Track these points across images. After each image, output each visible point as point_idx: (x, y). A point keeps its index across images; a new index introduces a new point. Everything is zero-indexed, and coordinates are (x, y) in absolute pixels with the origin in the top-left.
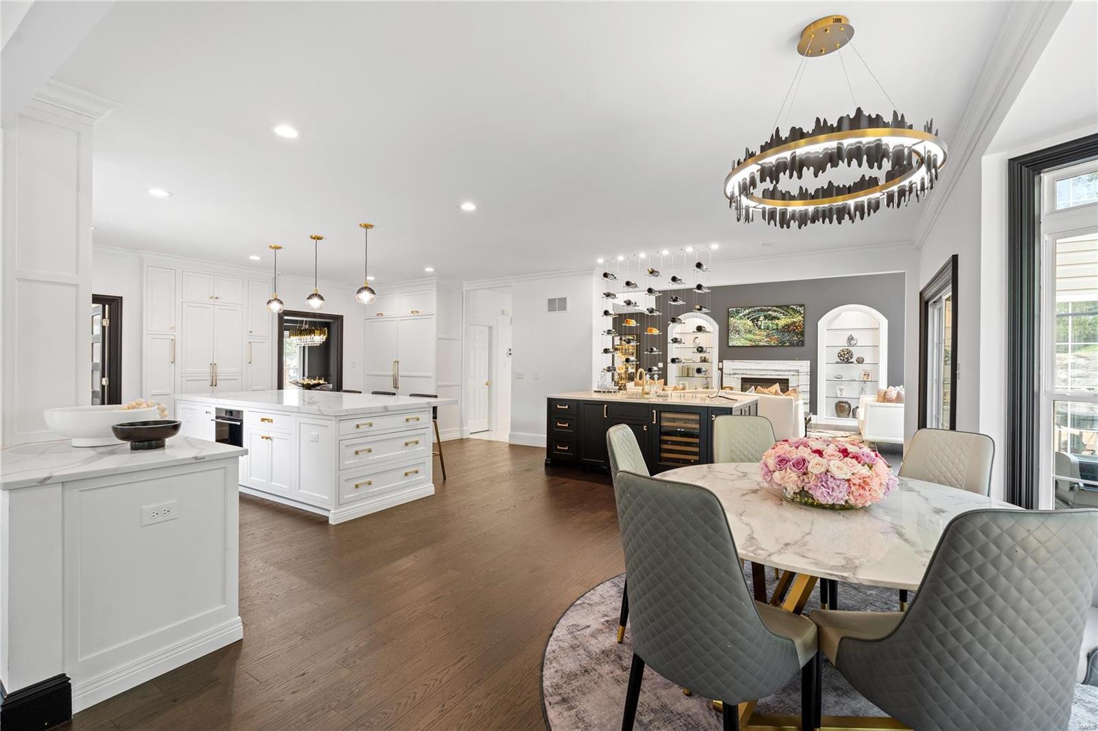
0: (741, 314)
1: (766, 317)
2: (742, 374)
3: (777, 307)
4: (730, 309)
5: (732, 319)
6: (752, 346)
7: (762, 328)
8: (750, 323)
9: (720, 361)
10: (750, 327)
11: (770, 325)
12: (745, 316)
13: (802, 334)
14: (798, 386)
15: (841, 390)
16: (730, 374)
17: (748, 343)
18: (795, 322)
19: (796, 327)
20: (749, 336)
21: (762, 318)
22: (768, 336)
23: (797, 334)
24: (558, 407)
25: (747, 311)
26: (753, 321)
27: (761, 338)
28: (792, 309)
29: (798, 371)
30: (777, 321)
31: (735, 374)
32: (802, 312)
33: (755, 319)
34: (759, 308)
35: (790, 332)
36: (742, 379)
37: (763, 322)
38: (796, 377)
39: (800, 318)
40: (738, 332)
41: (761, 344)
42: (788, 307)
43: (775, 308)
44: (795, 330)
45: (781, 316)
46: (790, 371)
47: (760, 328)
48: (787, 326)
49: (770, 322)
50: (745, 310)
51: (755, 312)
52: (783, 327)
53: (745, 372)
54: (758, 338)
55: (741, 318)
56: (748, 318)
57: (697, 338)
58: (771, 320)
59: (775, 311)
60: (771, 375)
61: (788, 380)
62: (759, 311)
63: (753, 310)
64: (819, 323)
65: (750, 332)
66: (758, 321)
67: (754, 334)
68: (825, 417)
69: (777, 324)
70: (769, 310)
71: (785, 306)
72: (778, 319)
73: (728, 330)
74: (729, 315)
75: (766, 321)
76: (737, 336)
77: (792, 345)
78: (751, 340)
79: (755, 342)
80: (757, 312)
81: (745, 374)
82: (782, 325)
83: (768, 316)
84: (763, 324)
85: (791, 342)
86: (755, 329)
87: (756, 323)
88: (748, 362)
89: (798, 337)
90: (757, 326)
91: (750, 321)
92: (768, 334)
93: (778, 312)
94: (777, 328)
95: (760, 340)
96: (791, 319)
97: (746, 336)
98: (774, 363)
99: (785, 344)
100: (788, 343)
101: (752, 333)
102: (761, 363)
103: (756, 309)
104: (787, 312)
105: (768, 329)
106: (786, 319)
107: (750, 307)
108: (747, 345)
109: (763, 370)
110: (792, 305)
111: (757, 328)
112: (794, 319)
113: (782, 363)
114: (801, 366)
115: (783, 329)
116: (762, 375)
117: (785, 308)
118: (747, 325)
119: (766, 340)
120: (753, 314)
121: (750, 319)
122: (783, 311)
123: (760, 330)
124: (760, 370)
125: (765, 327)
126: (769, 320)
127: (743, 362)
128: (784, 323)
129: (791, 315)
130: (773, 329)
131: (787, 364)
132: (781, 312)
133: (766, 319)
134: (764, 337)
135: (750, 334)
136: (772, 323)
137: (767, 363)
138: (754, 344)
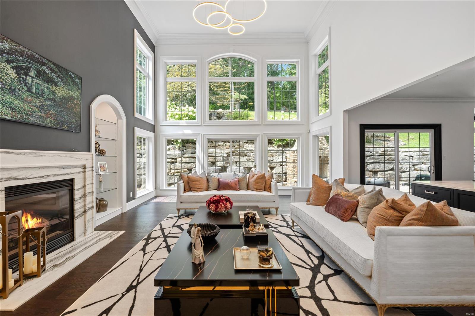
1: (40, 74)
2: (8, 179)
3: (54, 64)
7: (34, 90)
8: (12, 73)
10: (13, 80)
11: (46, 90)
14: (85, 186)
18: (73, 98)
19: (75, 105)
20: (10, 99)
21: (33, 73)
22: (41, 108)
25: (7, 45)
26: (18, 69)
28: (71, 77)
29: (83, 167)
30: (54, 87)
32: (80, 86)
33: (21, 68)
34: (27, 51)
35: (68, 109)
36: (7, 189)
37: (34, 81)
39: (78, 94)
41: (32, 119)
42: (67, 72)
44: (73, 108)
46: (76, 167)
47: (29, 90)
48: (66, 99)
49: (45, 85)
51: (21, 54)
52: (62, 100)
53: (15, 174)
54: (26, 106)
56: (9, 62)
58: (47, 82)
59: (52, 70)
60: (55, 175)
61: (73, 180)
62: (28, 56)
63: (19, 49)
64: (92, 106)
65: (12, 91)
66: (27, 75)
69: (54, 93)
70: (44, 64)
71: (65, 69)
72: (56, 85)
75: (40, 82)
77: (70, 129)
78: (13, 109)
79: (22, 114)
80: (24, 57)
81: (15, 179)
82: (60, 97)
83: (42, 73)
84: (35, 83)
85: (70, 125)
86: (21, 89)
87: (23, 78)
88: (20, 154)
89: (76, 120)
90: (26, 85)
91: (13, 68)
92: (43, 105)
93: (55, 73)
94: (55, 100)
95: (30, 112)
96: (69, 91)
97: (4, 98)
98: (60, 156)
99: (63, 126)
100: (66, 126)
101: (15, 94)
102: (42, 156)
103: (24, 51)
104: (66, 78)
105: (43, 97)
106: (65, 90)
107: (12, 41)
108: (6, 117)
109: (43, 168)
110: (71, 72)
111: (25, 89)
112: (73, 93)
113: (69, 155)
114: (87, 159)
115: (61, 103)
116: (43, 177)
117: (64, 72)
118: (7, 74)
119: (39, 114)
120: (18, 58)
121: (12, 65)
122: (61, 75)
123: (30, 93)
124: (39, 168)
125: (37, 90)
126: (44, 82)
127: (12, 152)
128: (62, 94)
129: (70, 85)
130: (49, 99)
131: (75, 157)
132: (59, 76)
133: (39, 77)
134: (36, 109)
135: (12, 96)
136: (47, 88)
137: (53, 155)
138: (19, 116)
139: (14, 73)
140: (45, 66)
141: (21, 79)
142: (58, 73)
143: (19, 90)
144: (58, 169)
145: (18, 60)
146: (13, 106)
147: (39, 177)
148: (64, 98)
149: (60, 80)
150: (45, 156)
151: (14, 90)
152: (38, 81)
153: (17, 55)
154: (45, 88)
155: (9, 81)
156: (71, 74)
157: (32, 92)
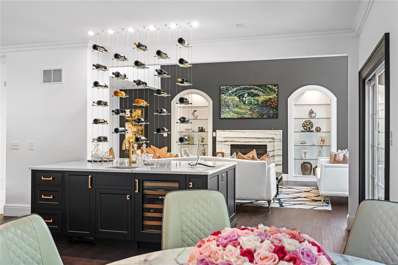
0: (230, 92)
1: (249, 94)
2: (231, 141)
3: (257, 86)
4: (221, 87)
5: (223, 95)
6: (238, 118)
7: (247, 103)
8: (237, 99)
9: (214, 131)
10: (237, 102)
11: (253, 100)
12: (233, 93)
13: (276, 108)
14: (274, 150)
15: (305, 153)
16: (222, 142)
17: (236, 116)
18: (270, 99)
19: (272, 102)
20: (236, 110)
21: (246, 96)
22: (251, 110)
23: (273, 108)
24: (43, 178)
25: (235, 89)
26: (239, 97)
27: (245, 111)
28: (269, 88)
29: (273, 139)
30: (258, 97)
31: (225, 141)
32: (276, 90)
33: (241, 95)
34: (244, 87)
35: (267, 106)
36: (231, 145)
37: (247, 99)
38: (272, 144)
39: (275, 95)
40: (228, 106)
41: (246, 116)
42: (266, 86)
43: (256, 87)
44: (271, 105)
45: (261, 93)
46: (268, 138)
47: (245, 103)
48: (265, 101)
49: (253, 98)
50: (233, 88)
51: (240, 90)
52: (262, 103)
53: (234, 140)
54: (243, 111)
55: (230, 95)
56: (236, 95)
57: (195, 111)
58: (253, 96)
59: (256, 89)
60: (253, 142)
61: (266, 146)
62: (244, 89)
63: (239, 88)
64: (288, 99)
65: (237, 106)
66: (243, 97)
67: (241, 108)
68: (294, 176)
69: (258, 100)
70: (251, 89)
71: (264, 85)
72: (259, 96)
73: (220, 104)
74: (221, 92)
75: (250, 98)
76: (227, 109)
77: (269, 117)
78: (238, 113)
79: (241, 114)
80: (242, 90)
81: (234, 141)
82: (261, 101)
83: (250, 93)
84: (247, 100)
85: (268, 115)
86: (241, 104)
87: (241, 99)
88: (235, 132)
89: (273, 111)
90: (243, 102)
91: (237, 97)
92: (251, 108)
93: (258, 90)
94: (258, 104)
95: (245, 113)
96: (268, 96)
97: (234, 110)
98: (255, 132)
99: (263, 116)
100: (266, 116)
101: (238, 107)
102: (245, 132)
103: (242, 88)
104: (265, 90)
105: (251, 104)
106: (264, 96)
107: (237, 86)
108: (235, 117)
109: (247, 138)
110: (269, 85)
111: (243, 103)
112: (270, 96)
113: (261, 132)
114: (276, 134)
115: (262, 104)
116: (247, 142)
117: (264, 87)
118: (235, 100)
119: (249, 113)
120: (239, 92)
121: (237, 96)
122: (262, 90)
123: (245, 105)
124: (245, 138)
125: (248, 102)
126: (252, 97)
127: (232, 131)
128: (263, 99)
129: (268, 93)
130: (255, 104)
131: (266, 133)
132: (260, 91)
133: (249, 96)
134: (248, 111)
135: (237, 108)
136: (253, 99)
137: (250, 132)
138: (240, 116)
139: (238, 99)
140: (252, 89)
141: (241, 100)
142: (259, 89)
143: (240, 105)
144: (255, 139)
145: (239, 93)
146: (238, 112)
147: (244, 142)
148: (264, 101)
149: (261, 92)
150: (246, 132)
151: (238, 106)
152: (248, 98)
153: (239, 91)
154: (252, 100)
155: (236, 103)
156: (269, 86)
157: (246, 104)
